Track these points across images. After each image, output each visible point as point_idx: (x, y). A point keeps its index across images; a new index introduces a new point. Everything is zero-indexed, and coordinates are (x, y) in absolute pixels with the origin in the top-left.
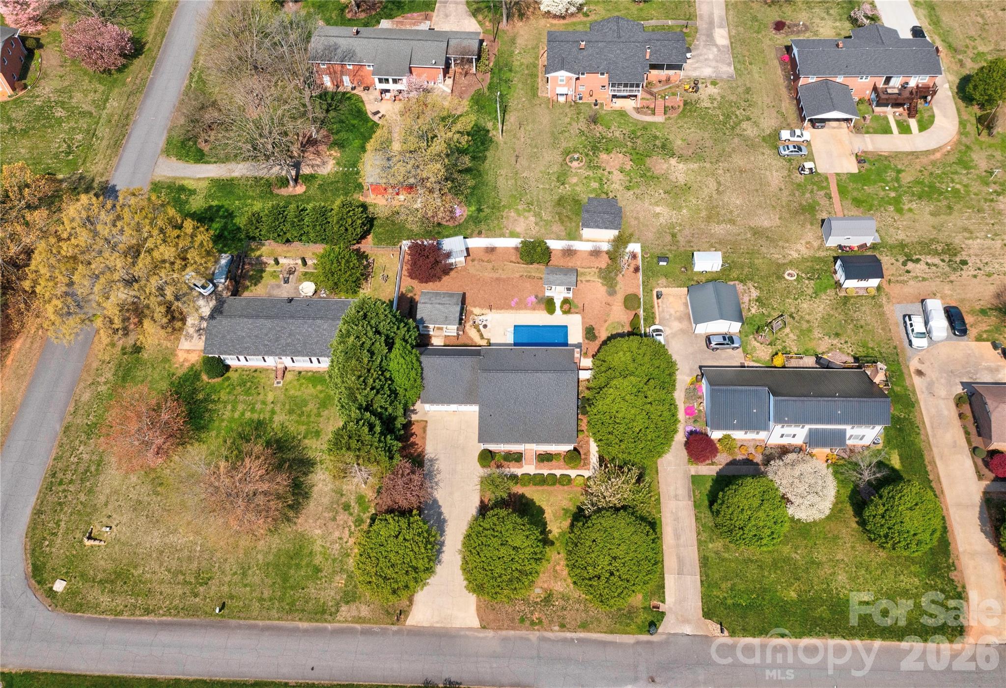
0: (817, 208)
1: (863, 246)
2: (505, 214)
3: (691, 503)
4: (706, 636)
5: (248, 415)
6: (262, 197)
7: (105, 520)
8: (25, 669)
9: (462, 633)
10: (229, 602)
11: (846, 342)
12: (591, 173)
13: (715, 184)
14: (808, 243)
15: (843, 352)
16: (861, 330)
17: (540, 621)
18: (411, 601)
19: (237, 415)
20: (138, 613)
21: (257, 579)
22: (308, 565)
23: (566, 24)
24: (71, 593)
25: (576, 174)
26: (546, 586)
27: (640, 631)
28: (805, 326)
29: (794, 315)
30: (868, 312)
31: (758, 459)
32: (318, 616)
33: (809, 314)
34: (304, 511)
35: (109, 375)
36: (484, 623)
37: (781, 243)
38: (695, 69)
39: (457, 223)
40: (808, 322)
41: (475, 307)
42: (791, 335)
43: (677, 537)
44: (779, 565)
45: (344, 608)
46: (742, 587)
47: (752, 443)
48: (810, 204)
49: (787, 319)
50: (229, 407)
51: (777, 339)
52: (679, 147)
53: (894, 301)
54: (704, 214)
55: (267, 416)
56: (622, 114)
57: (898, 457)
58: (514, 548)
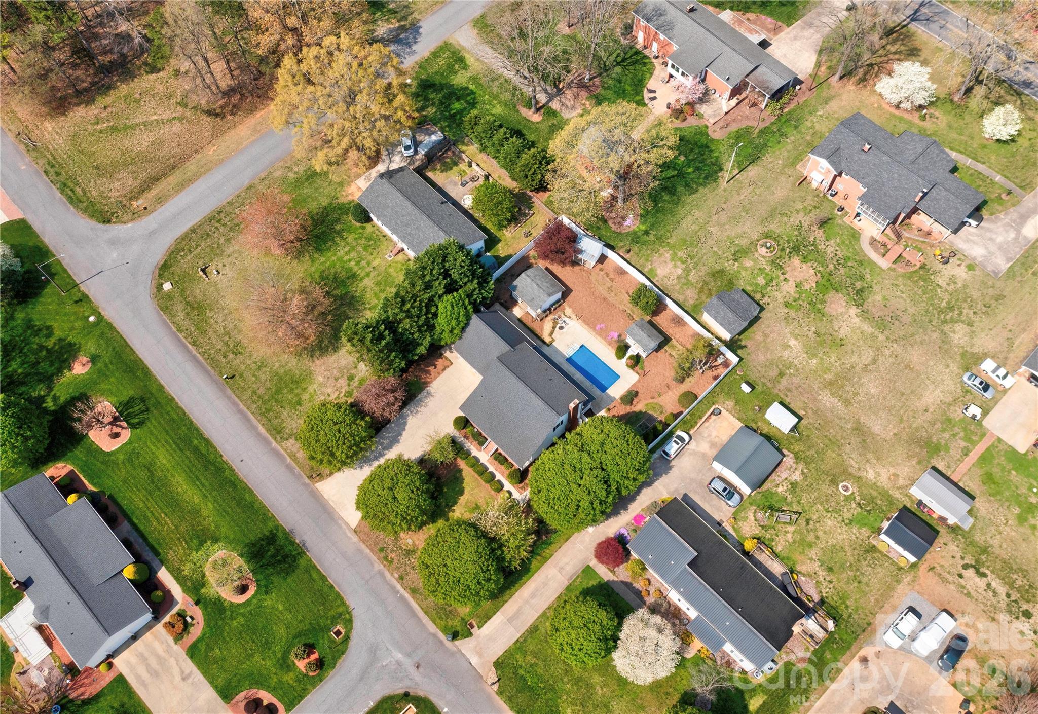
0: (942, 453)
1: (943, 520)
2: (662, 251)
3: (566, 583)
4: (481, 677)
5: (352, 264)
6: (506, 105)
7: (220, 265)
8: (111, 321)
9: (340, 522)
10: (237, 377)
11: (830, 582)
12: (768, 268)
13: (870, 359)
14: (894, 475)
15: (817, 587)
16: (856, 584)
17: (391, 562)
18: (331, 474)
19: (346, 258)
20: (189, 339)
21: (263, 377)
22: (297, 395)
23: (894, 116)
24: (169, 296)
25: (755, 260)
26: (417, 543)
27: (445, 630)
28: (811, 538)
29: (811, 522)
30: (880, 576)
31: (650, 600)
32: (274, 432)
33: (825, 533)
34: (325, 358)
35: (302, 169)
36: (358, 529)
37: (870, 456)
38: (968, 241)
39: (619, 230)
40: (817, 537)
41: (570, 307)
42: (789, 536)
43: (533, 595)
44: (581, 684)
45: (292, 441)
46: (540, 671)
47: (658, 585)
48: (939, 444)
49: (802, 522)
50: (346, 249)
51: (774, 527)
52: (874, 301)
53: (917, 587)
54: (829, 377)
55: (362, 275)
56: (855, 235)
57: (761, 702)
58: (395, 498)
